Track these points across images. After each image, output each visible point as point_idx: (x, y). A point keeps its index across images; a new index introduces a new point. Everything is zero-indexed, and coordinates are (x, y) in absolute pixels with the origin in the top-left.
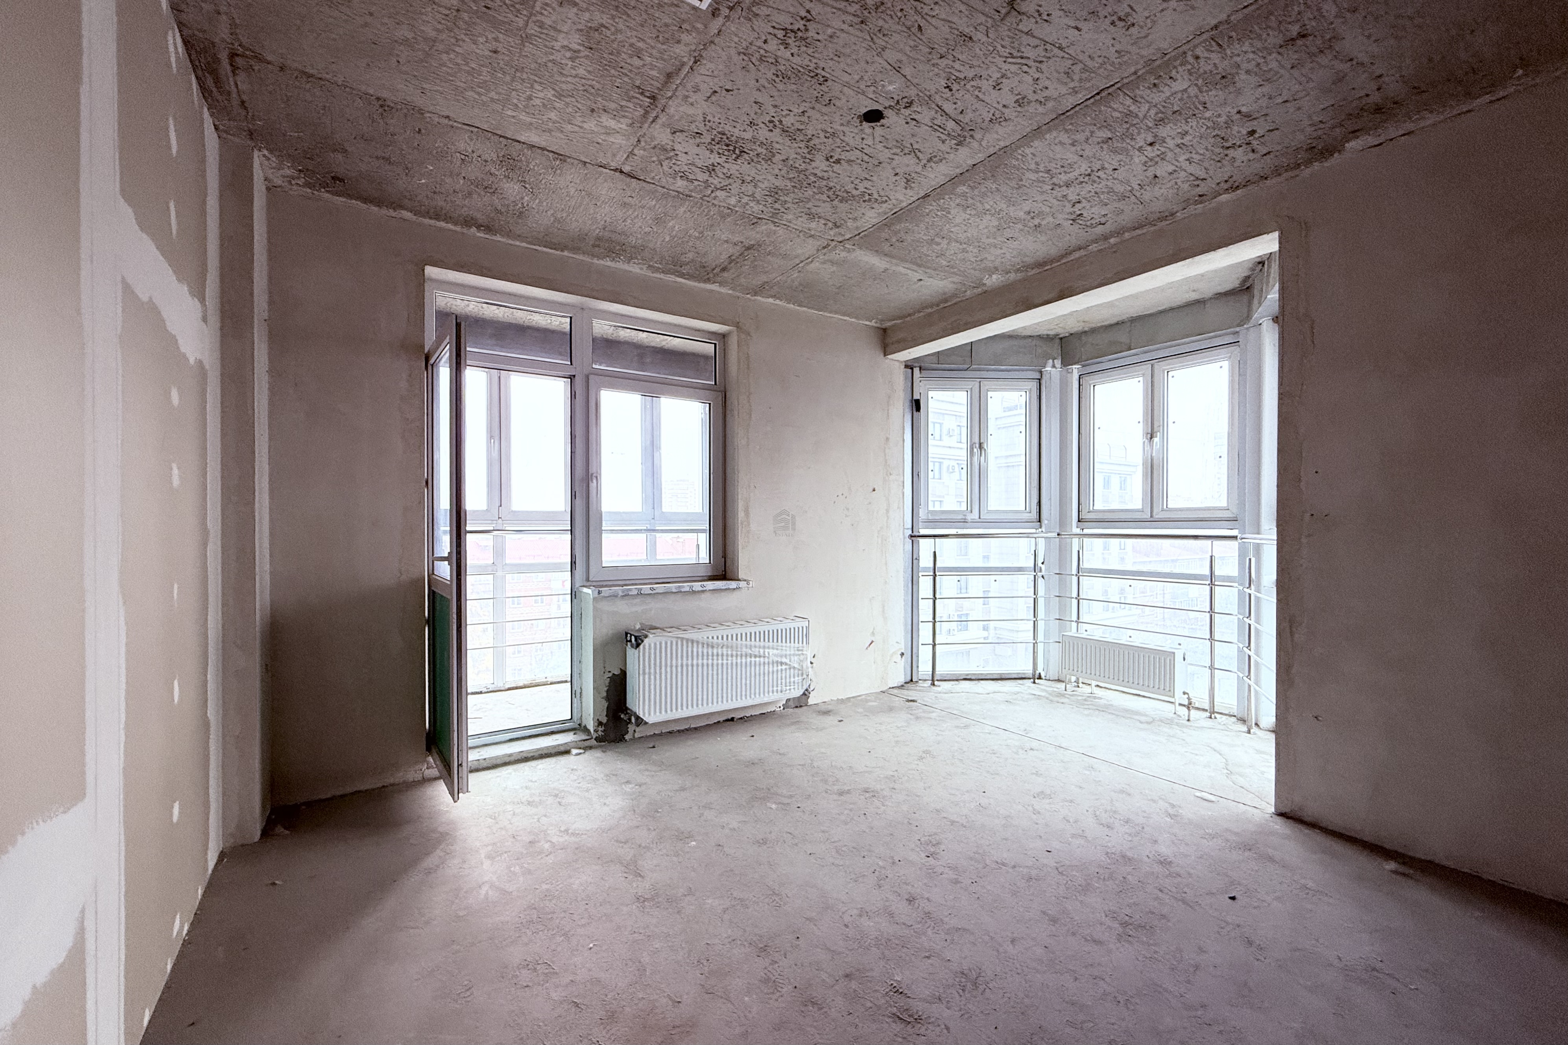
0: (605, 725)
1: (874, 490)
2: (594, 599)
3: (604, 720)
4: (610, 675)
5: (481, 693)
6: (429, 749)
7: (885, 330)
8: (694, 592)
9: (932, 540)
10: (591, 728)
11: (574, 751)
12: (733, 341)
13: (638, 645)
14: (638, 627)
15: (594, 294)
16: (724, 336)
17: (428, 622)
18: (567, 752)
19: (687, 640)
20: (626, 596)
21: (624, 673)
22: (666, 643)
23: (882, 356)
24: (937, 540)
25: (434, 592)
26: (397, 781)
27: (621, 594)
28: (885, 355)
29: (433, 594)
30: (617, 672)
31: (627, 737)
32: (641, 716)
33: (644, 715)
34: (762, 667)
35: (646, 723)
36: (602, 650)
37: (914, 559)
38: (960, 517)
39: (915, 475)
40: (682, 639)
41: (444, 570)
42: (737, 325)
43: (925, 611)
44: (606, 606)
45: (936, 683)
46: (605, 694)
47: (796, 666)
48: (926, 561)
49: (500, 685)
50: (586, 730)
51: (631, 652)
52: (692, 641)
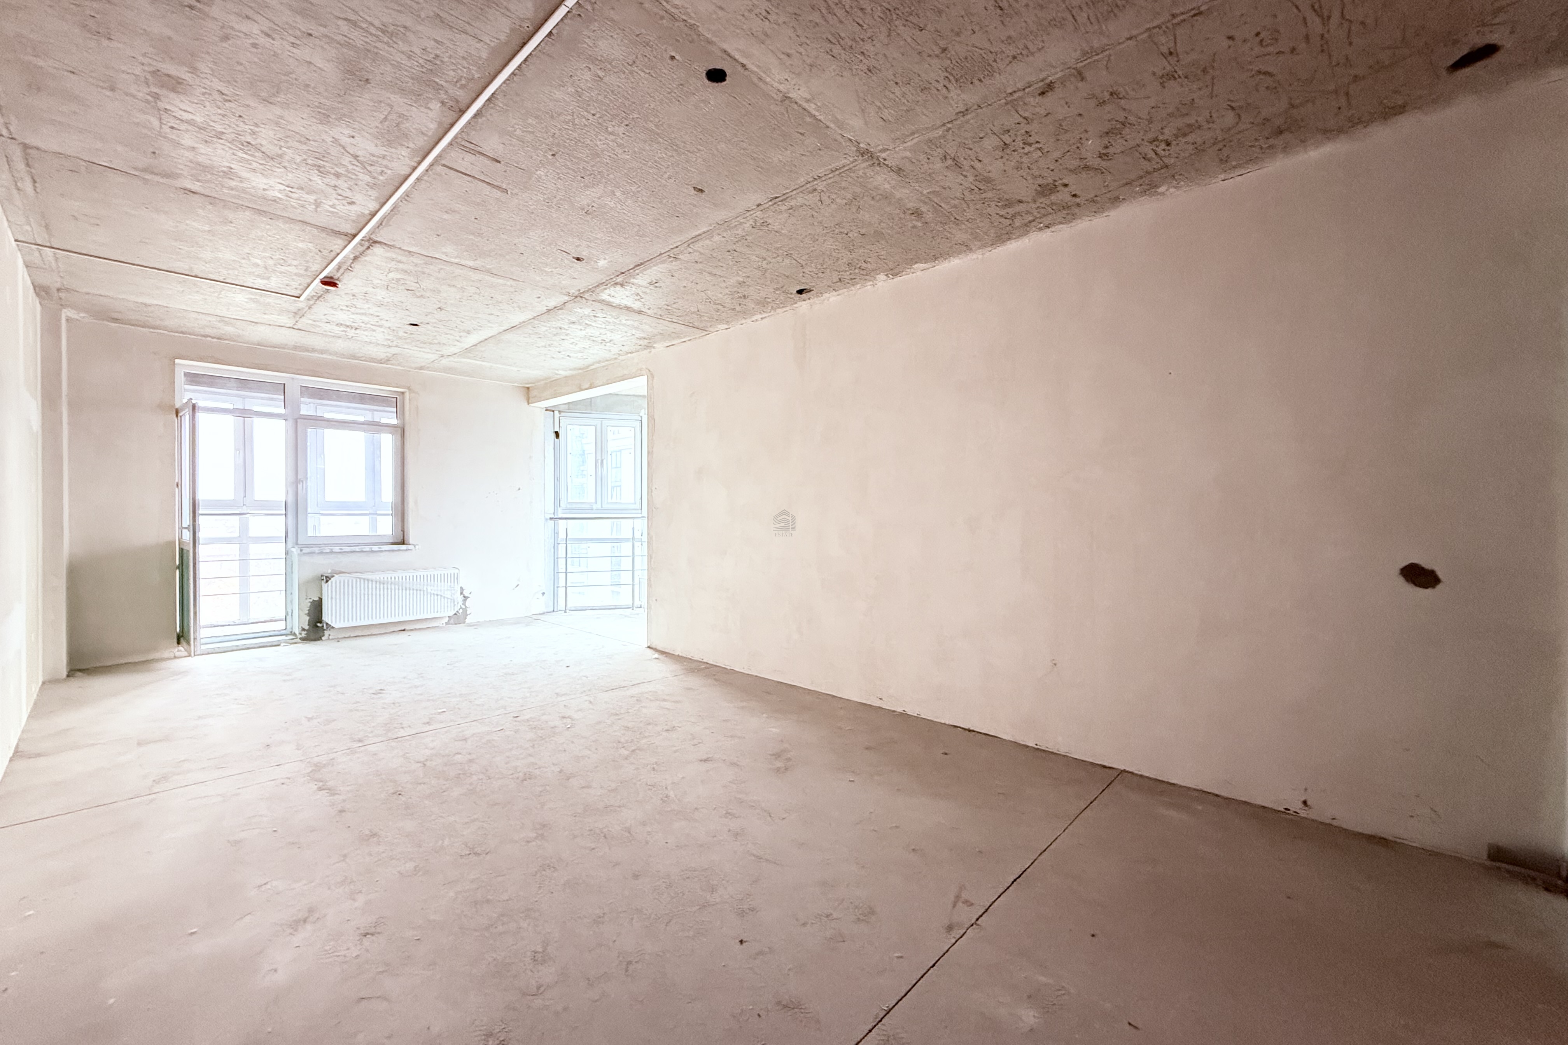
0: (307, 630)
1: (519, 489)
2: (299, 555)
3: (307, 627)
4: (311, 600)
7: (528, 388)
8: (373, 552)
9: (565, 521)
10: (297, 633)
12: (407, 395)
13: (327, 581)
14: (330, 571)
15: (299, 372)
16: (403, 393)
17: (178, 567)
18: (279, 645)
19: (364, 579)
20: (321, 553)
21: (321, 599)
22: (348, 581)
23: (526, 404)
24: (568, 521)
26: (156, 658)
27: (317, 551)
28: (528, 404)
29: (181, 550)
30: (317, 599)
31: (323, 638)
32: (330, 623)
35: (333, 628)
36: (304, 586)
37: (556, 533)
38: (588, 506)
39: (557, 479)
40: (360, 578)
41: (187, 536)
42: (409, 388)
43: (562, 567)
44: (306, 559)
45: (567, 611)
46: (307, 612)
47: (449, 596)
48: (562, 535)
51: (325, 586)
52: (368, 580)
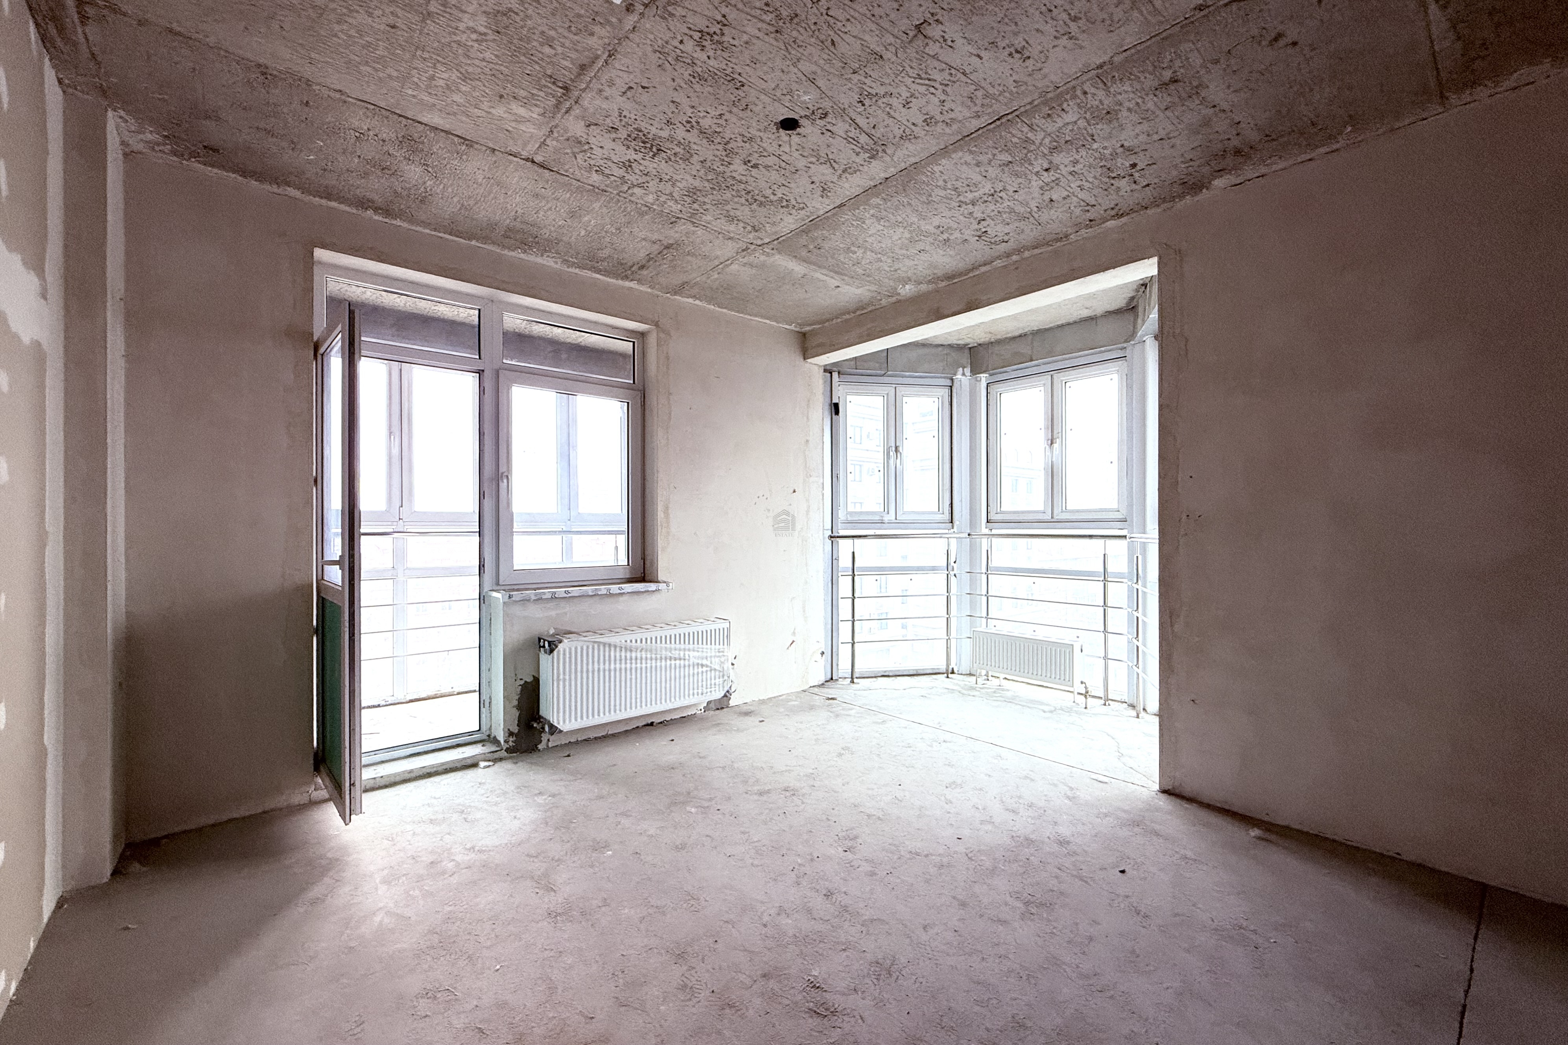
0: (517, 735)
1: (794, 491)
2: (504, 603)
3: (515, 729)
4: (522, 682)
5: (379, 706)
6: (317, 769)
7: (804, 335)
8: (611, 595)
9: (850, 541)
10: (501, 739)
11: (482, 764)
12: (652, 340)
13: (552, 651)
14: (552, 631)
15: (505, 286)
16: (643, 335)
17: (316, 631)
18: (475, 765)
19: (604, 644)
20: (539, 600)
21: (536, 680)
22: (582, 649)
23: (802, 360)
24: (856, 540)
25: (323, 599)
26: (279, 805)
27: (533, 598)
28: (805, 359)
29: (322, 601)
30: (529, 679)
31: (540, 747)
32: (555, 724)
33: (559, 723)
34: (682, 669)
35: (561, 731)
36: (512, 657)
37: (834, 559)
38: (877, 518)
39: (834, 476)
40: (599, 643)
41: (335, 575)
42: (657, 325)
43: (844, 609)
44: (517, 610)
45: (855, 680)
46: (516, 703)
47: (717, 667)
48: (845, 562)
49: (400, 697)
50: (495, 741)
51: (544, 658)
52: (610, 645)
